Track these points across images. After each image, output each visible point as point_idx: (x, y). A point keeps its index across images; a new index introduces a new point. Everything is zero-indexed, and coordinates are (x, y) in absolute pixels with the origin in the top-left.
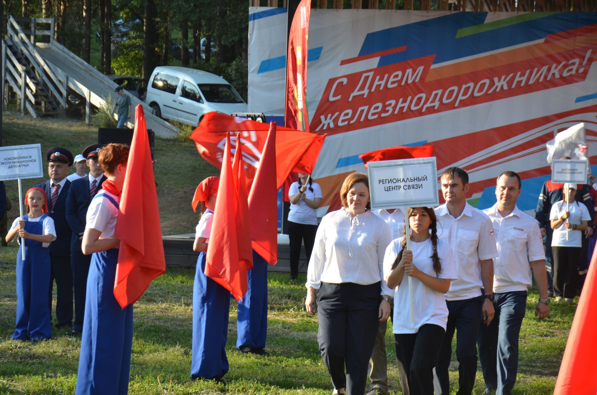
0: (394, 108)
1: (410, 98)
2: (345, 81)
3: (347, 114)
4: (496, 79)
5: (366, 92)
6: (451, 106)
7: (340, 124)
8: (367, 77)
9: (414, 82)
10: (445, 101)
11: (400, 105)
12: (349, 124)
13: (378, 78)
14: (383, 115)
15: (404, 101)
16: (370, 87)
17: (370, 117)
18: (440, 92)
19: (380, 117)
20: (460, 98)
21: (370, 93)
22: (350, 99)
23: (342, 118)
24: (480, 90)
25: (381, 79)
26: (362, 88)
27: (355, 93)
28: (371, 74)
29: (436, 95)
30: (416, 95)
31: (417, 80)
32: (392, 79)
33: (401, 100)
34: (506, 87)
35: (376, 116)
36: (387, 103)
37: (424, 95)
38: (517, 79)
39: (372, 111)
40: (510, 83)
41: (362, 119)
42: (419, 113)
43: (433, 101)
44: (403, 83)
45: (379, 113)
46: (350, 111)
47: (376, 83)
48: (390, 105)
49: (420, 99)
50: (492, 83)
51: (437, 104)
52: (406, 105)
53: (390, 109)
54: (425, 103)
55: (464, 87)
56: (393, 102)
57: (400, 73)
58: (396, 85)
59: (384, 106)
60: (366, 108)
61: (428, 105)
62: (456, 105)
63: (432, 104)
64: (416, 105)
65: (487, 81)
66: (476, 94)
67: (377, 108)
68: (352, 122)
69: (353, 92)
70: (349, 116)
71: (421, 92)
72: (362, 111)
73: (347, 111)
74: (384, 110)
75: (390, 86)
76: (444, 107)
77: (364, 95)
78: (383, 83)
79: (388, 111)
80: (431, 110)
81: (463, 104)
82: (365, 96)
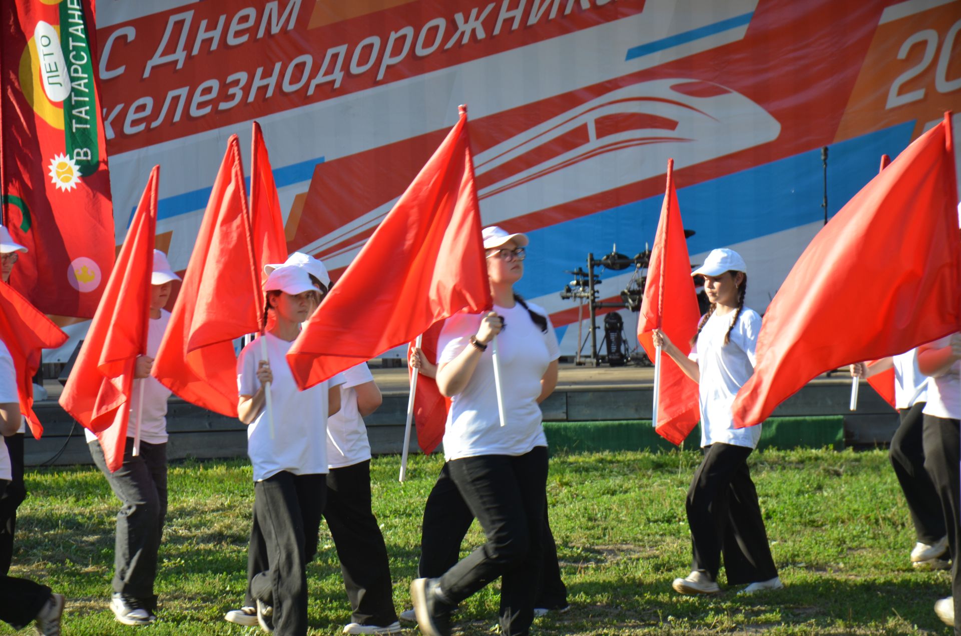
0: (246, 89)
1: (278, 66)
2: (131, 33)
3: (142, 108)
4: (459, 17)
5: (180, 55)
6: (369, 80)
7: (128, 130)
8: (179, 24)
9: (284, 30)
10: (355, 70)
11: (258, 83)
12: (148, 128)
13: (204, 24)
14: (223, 106)
15: (267, 74)
16: (189, 46)
17: (194, 112)
18: (342, 49)
19: (215, 110)
20: (388, 61)
21: (189, 58)
22: (147, 74)
23: (131, 116)
24: (428, 43)
25: (211, 27)
26: (171, 48)
27: (157, 60)
28: (188, 16)
29: (335, 56)
30: (291, 60)
31: (291, 26)
32: (234, 27)
33: (259, 71)
34: (481, 34)
35: (207, 110)
36: (230, 79)
37: (308, 59)
38: (504, 15)
39: (197, 98)
40: (489, 24)
41: (177, 118)
42: (301, 98)
43: (329, 71)
44: (261, 34)
45: (214, 102)
46: (148, 101)
47: (202, 35)
48: (236, 82)
49: (300, 67)
50: (452, 27)
51: (338, 76)
52: (272, 81)
53: (237, 91)
54: (313, 75)
55: (393, 36)
56: (243, 76)
57: (251, 12)
58: (244, 38)
59: (224, 87)
60: (183, 92)
61: (320, 79)
62: (380, 76)
63: (329, 78)
64: (295, 80)
65: (441, 22)
66: (420, 52)
67: (208, 90)
68: (154, 125)
69: (151, 57)
70: (148, 112)
71: (302, 52)
72: (176, 99)
73: (141, 101)
74: (224, 96)
75: (232, 41)
76: (352, 83)
77: (175, 62)
78: (216, 34)
79: (233, 96)
80: (327, 91)
81: (394, 74)
82: (180, 66)
